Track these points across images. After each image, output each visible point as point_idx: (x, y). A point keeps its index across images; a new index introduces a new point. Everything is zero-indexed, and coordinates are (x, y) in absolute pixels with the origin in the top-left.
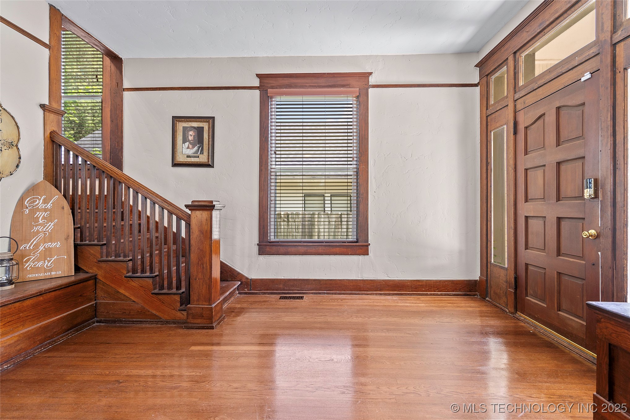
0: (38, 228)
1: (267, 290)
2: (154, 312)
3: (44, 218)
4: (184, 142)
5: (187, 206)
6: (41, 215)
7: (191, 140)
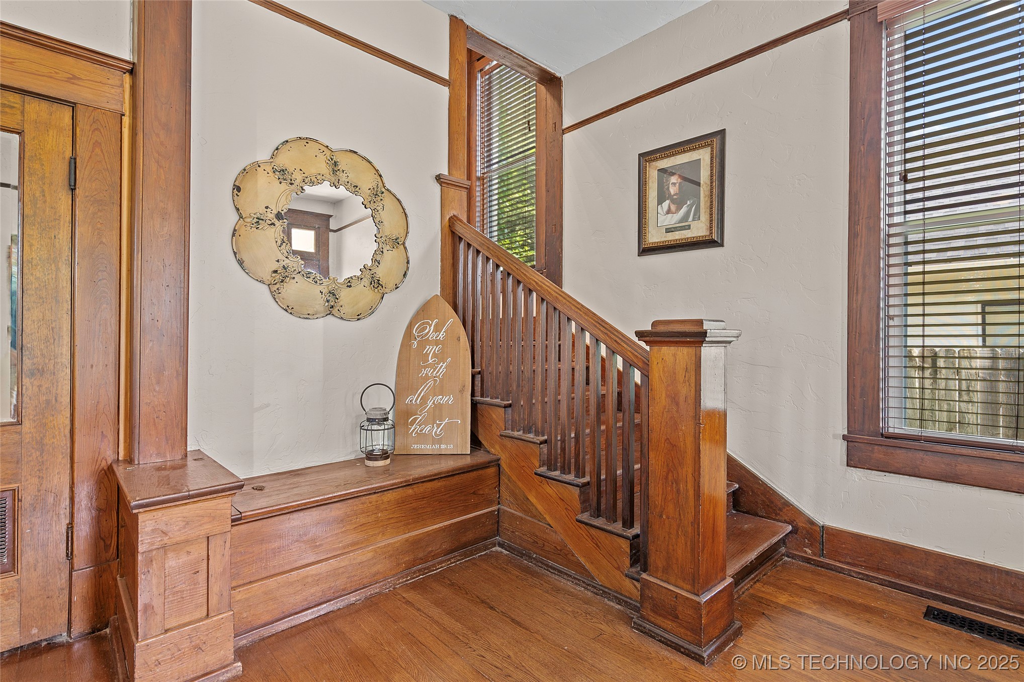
0: (427, 371)
2: (582, 560)
3: (435, 355)
4: (660, 202)
5: (640, 335)
6: (431, 350)
7: (674, 195)
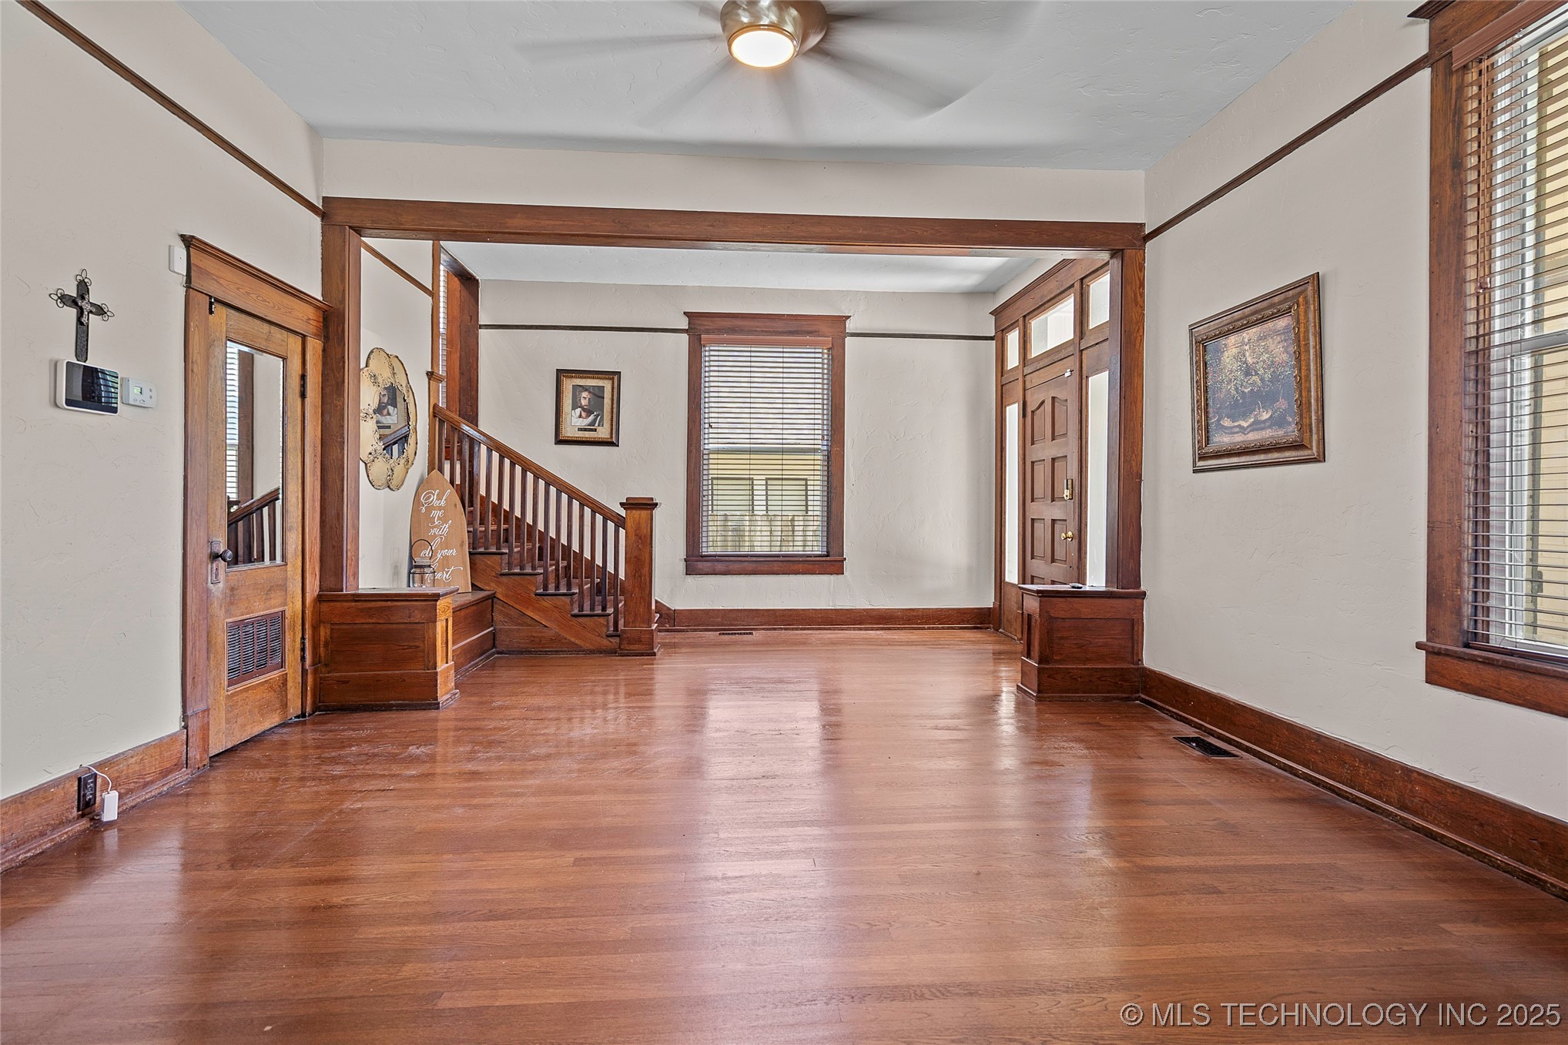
0: (435, 530)
1: (698, 625)
2: (573, 640)
3: (439, 519)
4: (574, 408)
5: (622, 504)
6: (436, 514)
7: (584, 406)
